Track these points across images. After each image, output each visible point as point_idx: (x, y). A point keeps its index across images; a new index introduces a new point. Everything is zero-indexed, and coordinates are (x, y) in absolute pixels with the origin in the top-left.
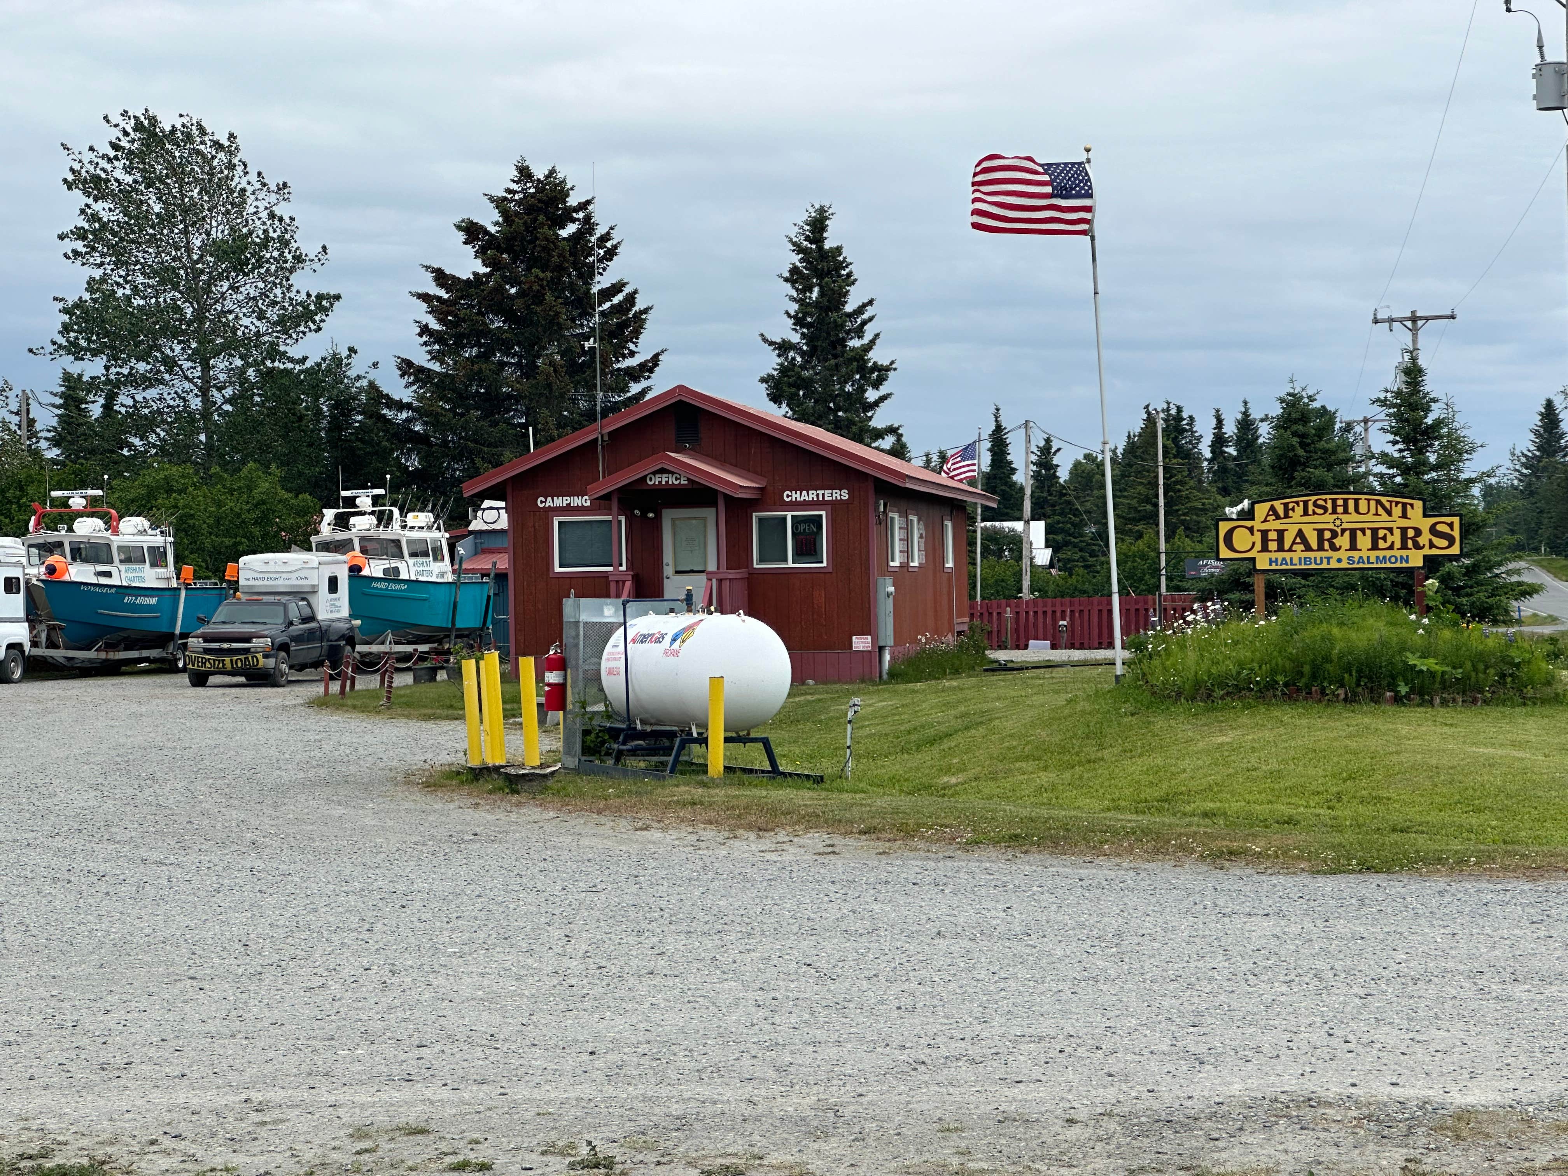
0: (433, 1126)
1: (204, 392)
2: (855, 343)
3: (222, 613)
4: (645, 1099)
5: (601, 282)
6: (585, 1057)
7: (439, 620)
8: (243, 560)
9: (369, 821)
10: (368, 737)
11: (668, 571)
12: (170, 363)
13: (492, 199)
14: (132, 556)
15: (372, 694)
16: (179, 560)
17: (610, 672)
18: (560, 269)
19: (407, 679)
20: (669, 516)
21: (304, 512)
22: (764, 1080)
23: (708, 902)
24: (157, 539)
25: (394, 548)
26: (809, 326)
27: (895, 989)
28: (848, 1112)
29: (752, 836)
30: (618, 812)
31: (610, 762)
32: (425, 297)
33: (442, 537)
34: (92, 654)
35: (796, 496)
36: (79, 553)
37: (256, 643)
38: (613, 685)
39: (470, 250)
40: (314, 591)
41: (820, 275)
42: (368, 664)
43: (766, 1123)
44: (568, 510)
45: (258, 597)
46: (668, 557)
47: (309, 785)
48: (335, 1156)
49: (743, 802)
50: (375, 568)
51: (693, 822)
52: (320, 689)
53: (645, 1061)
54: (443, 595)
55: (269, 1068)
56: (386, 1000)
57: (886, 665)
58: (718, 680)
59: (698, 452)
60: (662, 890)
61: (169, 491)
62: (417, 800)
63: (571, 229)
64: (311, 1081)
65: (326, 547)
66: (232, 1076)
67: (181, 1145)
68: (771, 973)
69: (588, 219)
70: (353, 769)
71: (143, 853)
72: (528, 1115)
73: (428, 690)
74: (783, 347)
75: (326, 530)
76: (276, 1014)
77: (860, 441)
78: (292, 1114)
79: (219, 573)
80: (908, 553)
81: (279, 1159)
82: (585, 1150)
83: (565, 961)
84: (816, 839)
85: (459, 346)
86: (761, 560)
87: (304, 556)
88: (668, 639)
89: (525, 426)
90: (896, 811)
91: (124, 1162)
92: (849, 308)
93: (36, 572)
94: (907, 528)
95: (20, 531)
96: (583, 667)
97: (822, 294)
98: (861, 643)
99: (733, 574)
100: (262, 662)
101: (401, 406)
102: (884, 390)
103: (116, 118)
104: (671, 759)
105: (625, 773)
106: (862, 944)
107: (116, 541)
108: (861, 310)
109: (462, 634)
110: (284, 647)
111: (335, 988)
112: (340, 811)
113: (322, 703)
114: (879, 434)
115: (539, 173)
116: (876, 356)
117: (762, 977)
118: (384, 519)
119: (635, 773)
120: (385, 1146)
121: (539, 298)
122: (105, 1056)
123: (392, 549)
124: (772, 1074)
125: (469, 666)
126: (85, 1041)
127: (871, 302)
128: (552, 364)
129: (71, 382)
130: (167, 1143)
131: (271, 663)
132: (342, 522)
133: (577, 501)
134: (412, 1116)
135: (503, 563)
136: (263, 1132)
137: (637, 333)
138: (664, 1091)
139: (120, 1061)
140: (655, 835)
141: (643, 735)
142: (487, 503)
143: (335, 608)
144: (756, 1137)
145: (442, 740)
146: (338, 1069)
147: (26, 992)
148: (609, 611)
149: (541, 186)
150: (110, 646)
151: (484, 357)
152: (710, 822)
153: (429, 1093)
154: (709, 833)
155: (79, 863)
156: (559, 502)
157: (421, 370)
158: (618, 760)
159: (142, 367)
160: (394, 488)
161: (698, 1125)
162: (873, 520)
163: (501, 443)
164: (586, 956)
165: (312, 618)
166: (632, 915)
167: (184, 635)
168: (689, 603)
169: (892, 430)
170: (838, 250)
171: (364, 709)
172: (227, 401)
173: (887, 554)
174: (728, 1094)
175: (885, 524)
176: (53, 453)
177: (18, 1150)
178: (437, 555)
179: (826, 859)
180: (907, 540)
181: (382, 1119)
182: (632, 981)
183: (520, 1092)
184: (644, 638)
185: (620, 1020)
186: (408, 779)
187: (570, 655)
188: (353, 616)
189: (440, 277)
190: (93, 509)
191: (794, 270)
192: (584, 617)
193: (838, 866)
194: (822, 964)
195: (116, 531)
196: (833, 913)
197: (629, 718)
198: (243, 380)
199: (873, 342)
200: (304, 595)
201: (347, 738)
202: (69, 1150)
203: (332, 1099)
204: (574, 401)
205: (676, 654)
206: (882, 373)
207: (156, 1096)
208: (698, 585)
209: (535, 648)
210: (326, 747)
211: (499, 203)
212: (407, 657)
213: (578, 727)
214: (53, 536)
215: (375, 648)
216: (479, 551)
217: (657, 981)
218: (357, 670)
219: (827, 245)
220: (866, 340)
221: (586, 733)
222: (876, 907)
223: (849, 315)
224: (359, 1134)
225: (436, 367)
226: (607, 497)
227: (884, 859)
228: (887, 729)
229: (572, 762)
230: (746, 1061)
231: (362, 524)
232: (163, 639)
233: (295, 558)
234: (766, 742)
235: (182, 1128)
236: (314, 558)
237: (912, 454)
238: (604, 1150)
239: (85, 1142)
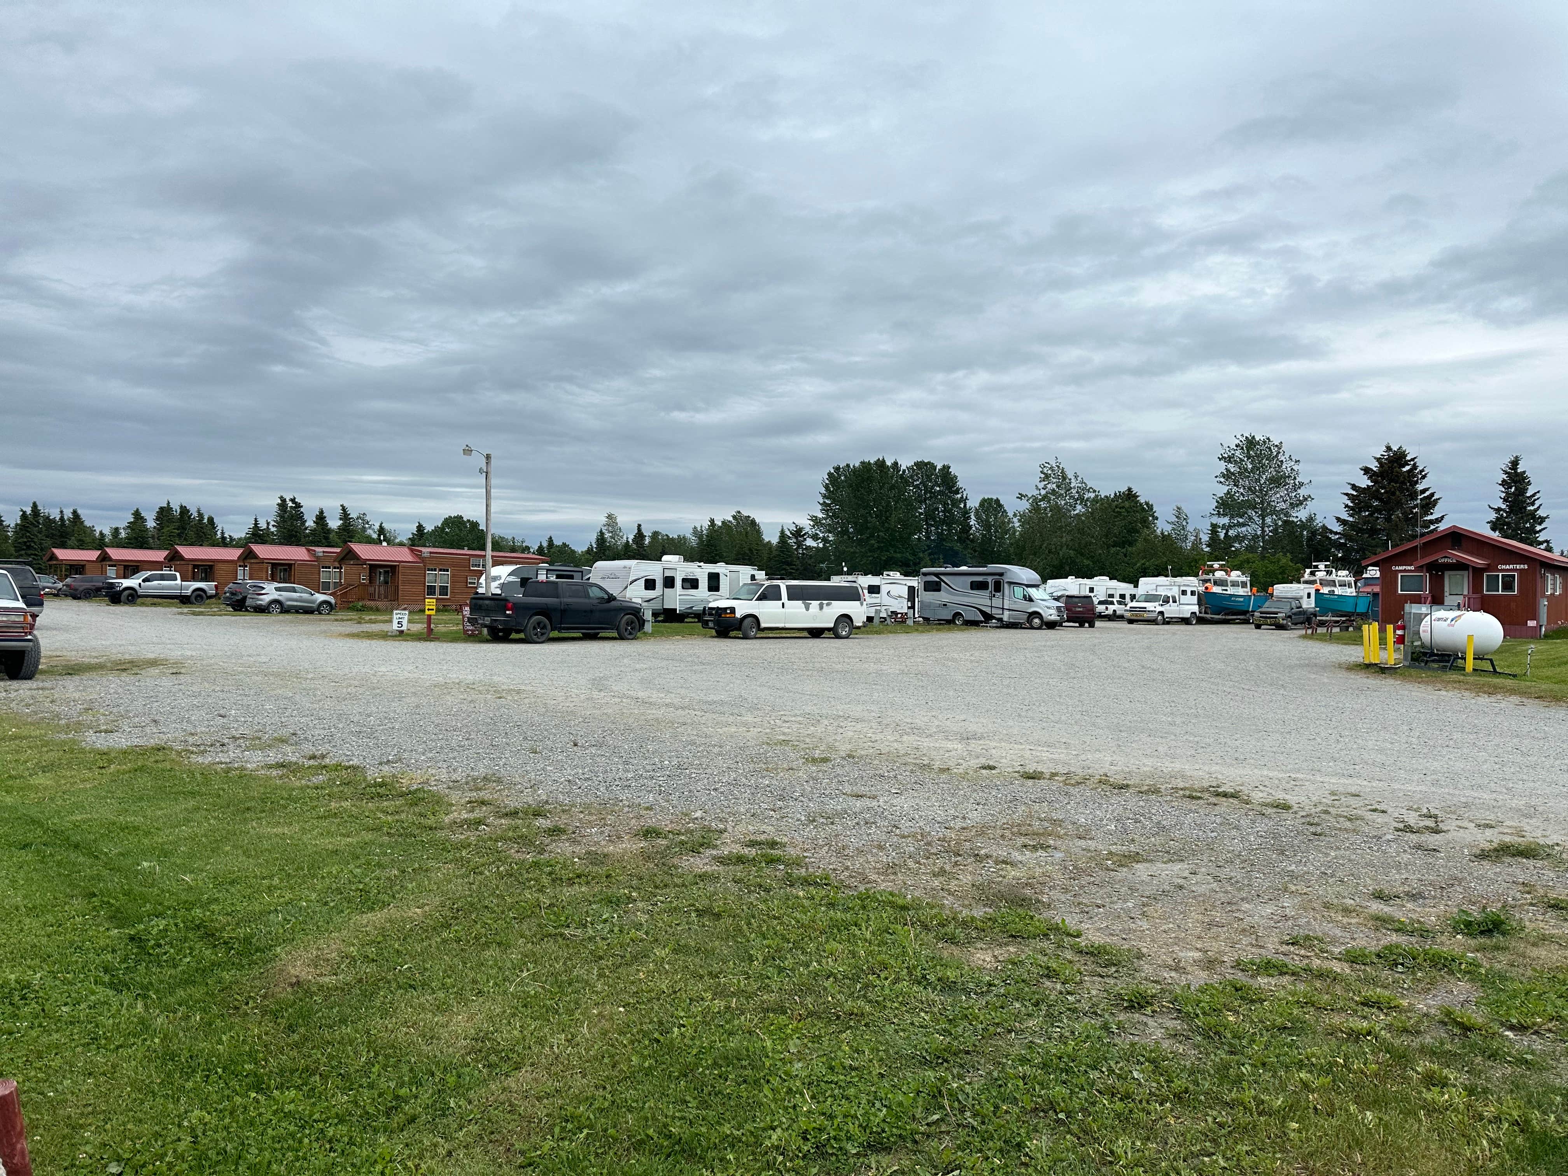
0: (1361, 794)
1: (1263, 528)
2: (1532, 508)
3: (1267, 604)
4: (1449, 794)
5: (1420, 487)
6: (1422, 776)
7: (1350, 609)
8: (1275, 586)
9: (1326, 680)
10: (1323, 650)
11: (1446, 594)
12: (1250, 518)
13: (1375, 458)
14: (1234, 584)
15: (1324, 635)
16: (1251, 586)
17: (1424, 631)
18: (1403, 483)
19: (1337, 630)
20: (1447, 574)
21: (1298, 570)
22: (1501, 793)
23: (1470, 720)
24: (1244, 579)
25: (1333, 583)
26: (1510, 502)
27: (1558, 762)
28: (1541, 809)
29: (1486, 696)
30: (1427, 683)
31: (1423, 664)
32: (1347, 494)
33: (1352, 579)
34: (1220, 617)
35: (1504, 567)
36: (1216, 583)
37: (1279, 615)
38: (1425, 636)
39: (1366, 477)
40: (1302, 598)
41: (1515, 482)
42: (1322, 624)
43: (1504, 809)
44: (1405, 571)
45: (1280, 599)
46: (1447, 589)
47: (1301, 666)
48: (1324, 800)
49: (1482, 683)
50: (1325, 590)
51: (1459, 689)
52: (1304, 632)
53: (1448, 780)
54: (1352, 601)
55: (1296, 766)
56: (1339, 746)
57: (1543, 632)
58: (1470, 637)
59: (1459, 550)
60: (1449, 714)
61: (1248, 563)
62: (1344, 674)
63: (1407, 468)
64: (1313, 772)
65: (1306, 582)
66: (1284, 768)
67: (1267, 789)
68: (1500, 750)
69: (1415, 464)
70: (1318, 661)
71: (1243, 686)
72: (1400, 795)
73: (1344, 633)
74: (1498, 510)
75: (1307, 576)
76: (1297, 747)
77: (1532, 545)
78: (1307, 783)
79: (1266, 590)
80: (1554, 589)
81: (1303, 799)
82: (1425, 811)
83: (1411, 739)
84: (1515, 699)
85: (1360, 511)
86: (1487, 591)
87: (1299, 585)
88: (1449, 620)
89: (1387, 540)
90: (1551, 691)
91: (1246, 792)
92: (1528, 495)
93: (1201, 589)
94: (1554, 580)
95: (1196, 575)
96: (1412, 629)
97: (1516, 490)
98: (1531, 623)
99: (1474, 596)
100: (1281, 621)
101: (1336, 533)
102: (1543, 526)
103: (1239, 436)
104: (1449, 665)
105: (1429, 669)
106: (1541, 743)
107: (1229, 579)
108: (1534, 495)
109: (1359, 614)
110: (1290, 617)
111: (1319, 740)
112: (1314, 676)
113: (1305, 637)
114: (1541, 543)
115: (1395, 448)
116: (1541, 513)
117: (1496, 752)
118: (1329, 573)
119: (1434, 669)
120: (1343, 799)
121: (1394, 494)
122: (1237, 755)
123: (1332, 583)
124: (1505, 791)
125: (1365, 627)
126: (1229, 749)
127: (1538, 492)
128: (1398, 517)
129: (1214, 527)
130: (1261, 788)
131: (1285, 622)
132: (1312, 573)
133: (1409, 568)
134: (1353, 790)
135: (1377, 589)
136: (1296, 788)
137: (1434, 506)
138: (1457, 792)
139: (1242, 757)
140: (1443, 693)
141: (1437, 655)
142: (1370, 568)
143: (1309, 603)
144: (1499, 814)
145: (1352, 652)
146: (1323, 770)
147: (1207, 730)
148: (1424, 609)
149: (1395, 453)
150: (1226, 614)
151: (1371, 515)
152: (1467, 689)
153: (1359, 782)
154: (1467, 694)
155: (1220, 687)
156: (1401, 568)
157: (1345, 520)
158: (1426, 664)
159: (1241, 520)
160: (1333, 562)
161: (1473, 807)
162: (1538, 576)
163: (1376, 546)
164: (1419, 737)
165: (1301, 607)
166: (1437, 723)
167: (1252, 611)
168: (1459, 607)
169: (1547, 542)
170: (1524, 472)
171: (1321, 640)
172: (1270, 531)
173: (1544, 589)
174: (1485, 796)
175: (1544, 578)
176: (1207, 549)
177: (1209, 784)
178: (1350, 586)
179: (1520, 707)
180: (1554, 584)
181: (1341, 789)
182: (1439, 749)
183: (1396, 786)
184: (1439, 619)
185: (1435, 763)
186: (1340, 666)
187: (1407, 624)
188: (1316, 607)
189: (1354, 487)
190: (1222, 568)
191: (1504, 481)
192: (1414, 611)
193: (1527, 710)
194: (1523, 749)
195: (1229, 576)
196: (1526, 729)
197: (1431, 648)
198: (1276, 524)
199: (1539, 507)
200: (1297, 599)
201: (1314, 650)
202: (1227, 786)
203: (1321, 780)
204: (1407, 531)
205: (1453, 626)
206: (1542, 520)
207: (1256, 771)
208: (1460, 599)
209: (1393, 621)
210: (1307, 653)
211: (1378, 460)
212: (1337, 622)
213: (1410, 650)
214: (1207, 577)
215: (1324, 618)
216: (1366, 585)
217: (1450, 749)
218: (1318, 626)
219: (1519, 471)
220: (1535, 507)
221: (1413, 653)
222: (1546, 729)
223: (1529, 497)
224: (1333, 793)
225: (1351, 519)
226: (1422, 567)
227: (1547, 709)
228: (1543, 657)
229: (1407, 664)
230: (1492, 784)
231: (1320, 575)
232: (1245, 612)
233: (1295, 586)
234: (1491, 660)
235: (1266, 783)
236: (1302, 586)
237: (1555, 551)
238: (1433, 812)
239: (1232, 784)
